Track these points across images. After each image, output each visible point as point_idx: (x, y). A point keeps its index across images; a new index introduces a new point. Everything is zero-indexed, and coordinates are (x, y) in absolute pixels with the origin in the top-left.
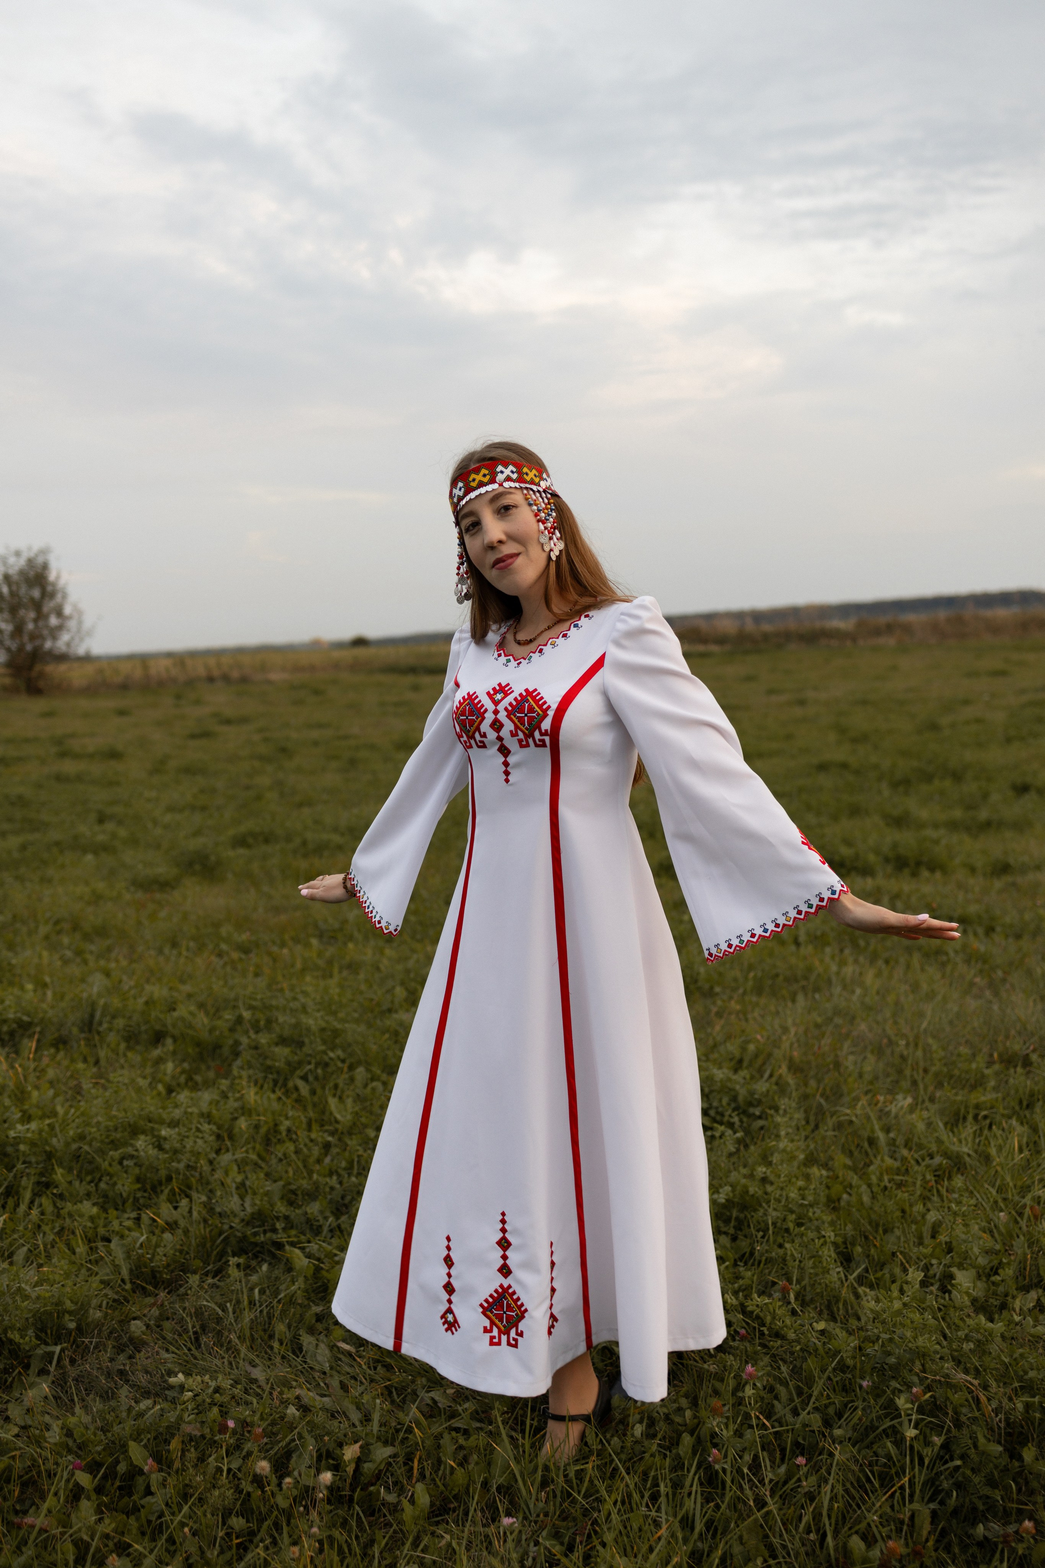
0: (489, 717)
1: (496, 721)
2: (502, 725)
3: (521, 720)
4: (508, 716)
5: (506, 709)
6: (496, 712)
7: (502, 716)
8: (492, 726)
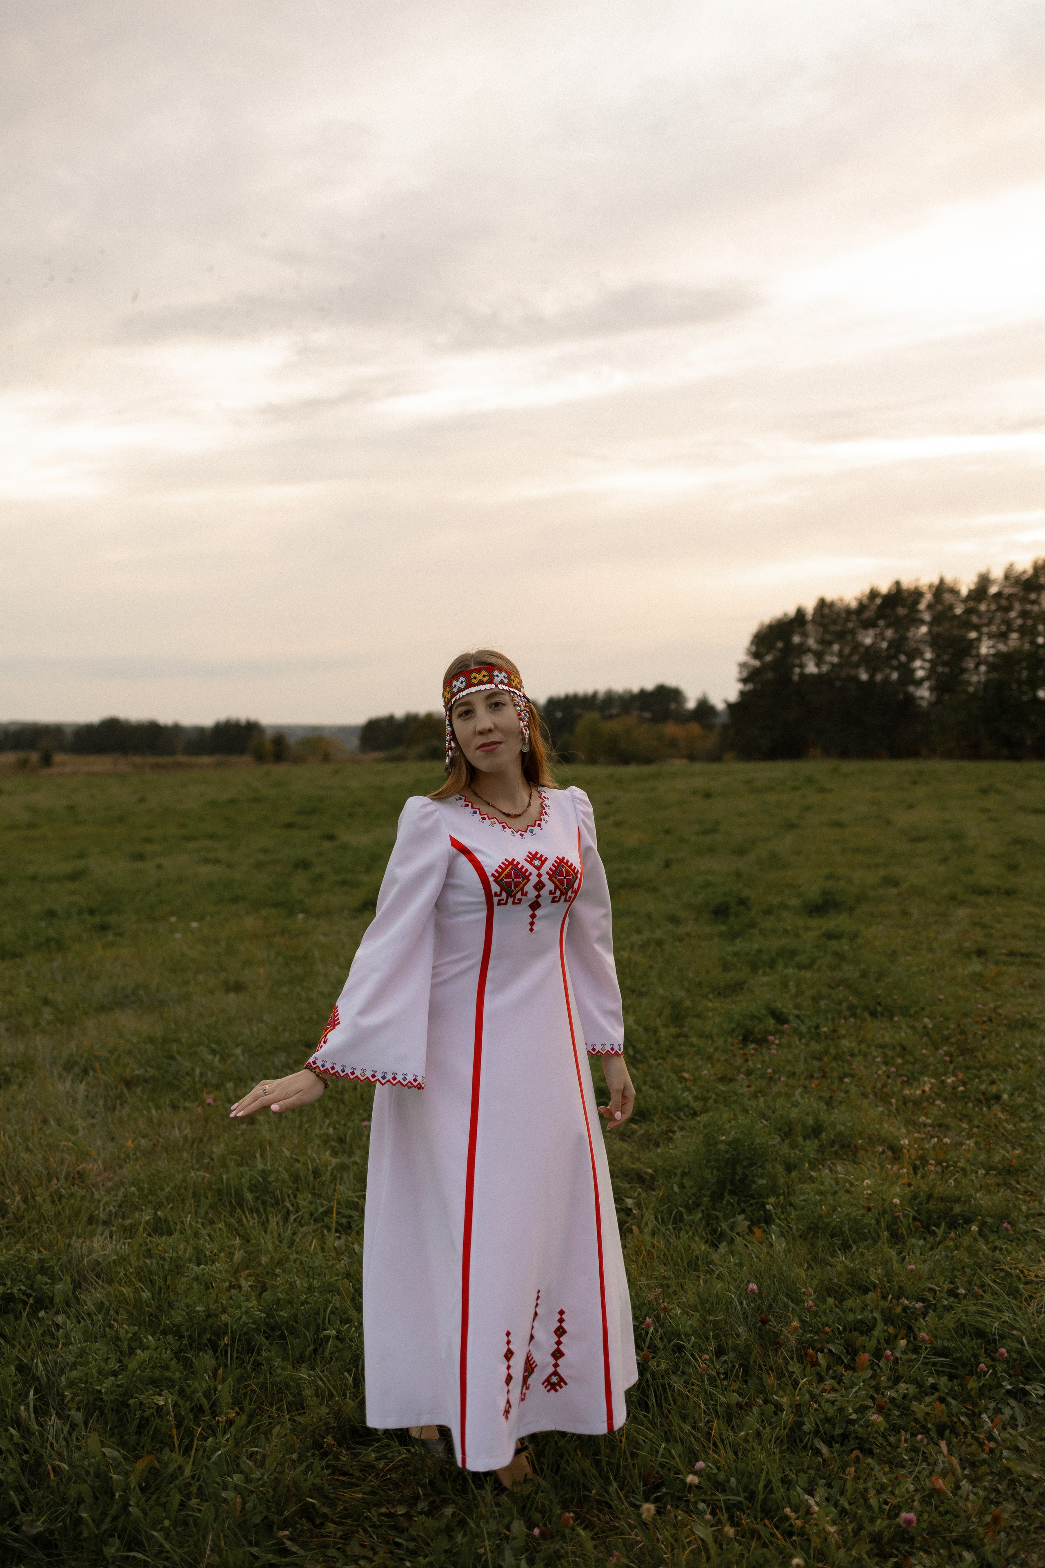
0: (534, 879)
1: (540, 882)
2: (544, 885)
3: (561, 882)
4: (550, 879)
5: (548, 873)
6: (539, 875)
7: (545, 878)
8: (535, 887)
